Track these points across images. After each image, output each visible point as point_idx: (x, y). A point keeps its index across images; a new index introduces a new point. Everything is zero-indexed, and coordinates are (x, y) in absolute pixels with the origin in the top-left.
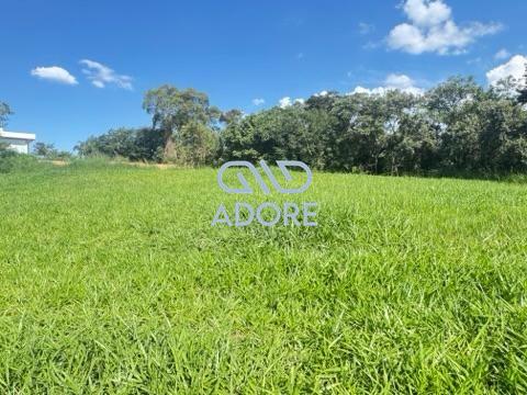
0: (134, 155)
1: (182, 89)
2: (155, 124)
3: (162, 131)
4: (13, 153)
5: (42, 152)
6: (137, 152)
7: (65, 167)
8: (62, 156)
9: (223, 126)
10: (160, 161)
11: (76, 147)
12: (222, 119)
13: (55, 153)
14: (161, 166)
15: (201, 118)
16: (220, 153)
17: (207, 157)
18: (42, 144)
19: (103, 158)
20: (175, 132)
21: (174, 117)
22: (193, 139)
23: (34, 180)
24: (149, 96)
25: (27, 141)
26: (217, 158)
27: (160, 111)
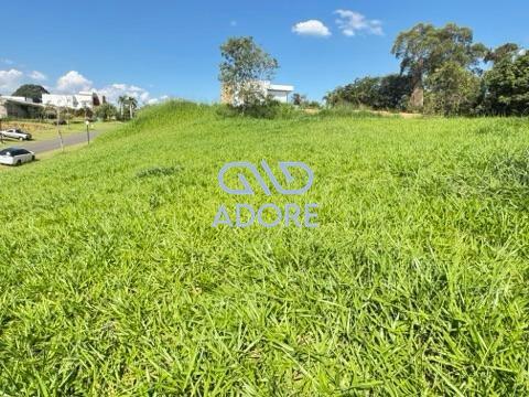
0: (377, 104)
1: (439, 27)
2: (402, 70)
3: (410, 77)
4: (277, 103)
5: (297, 102)
6: (380, 101)
7: (316, 115)
8: (314, 105)
9: (488, 67)
10: (404, 110)
11: (325, 98)
12: (489, 57)
13: (306, 103)
14: (405, 115)
15: (459, 59)
16: (480, 100)
17: (461, 105)
18: (298, 96)
19: (348, 107)
20: (425, 76)
21: (426, 61)
22: (448, 84)
23: (292, 125)
24: (400, 39)
25: (287, 92)
26: (475, 106)
27: (410, 55)
